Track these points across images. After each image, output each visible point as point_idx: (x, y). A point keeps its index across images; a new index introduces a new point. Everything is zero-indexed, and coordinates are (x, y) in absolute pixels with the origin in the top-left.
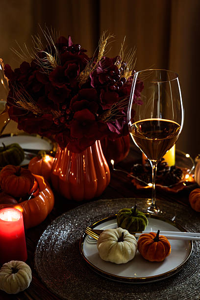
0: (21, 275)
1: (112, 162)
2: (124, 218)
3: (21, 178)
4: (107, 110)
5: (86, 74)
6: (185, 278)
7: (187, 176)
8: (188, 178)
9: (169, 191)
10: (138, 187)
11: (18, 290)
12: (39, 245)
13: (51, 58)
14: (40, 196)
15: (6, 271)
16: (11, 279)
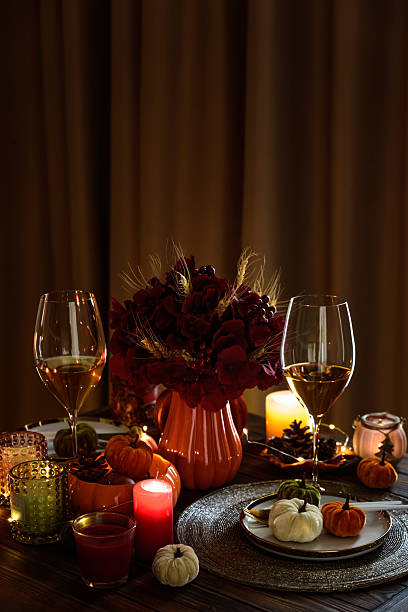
0: (189, 558)
1: (245, 431)
2: (292, 490)
3: (140, 450)
4: (261, 347)
5: (224, 303)
8: (344, 450)
9: (326, 467)
10: (283, 465)
11: (187, 581)
13: (185, 282)
14: (167, 475)
15: (167, 556)
16: (178, 564)
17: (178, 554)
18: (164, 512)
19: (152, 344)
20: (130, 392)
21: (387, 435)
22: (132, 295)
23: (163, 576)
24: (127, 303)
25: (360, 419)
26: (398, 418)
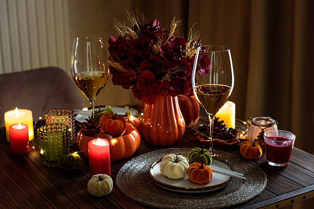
0: (105, 182)
6: (227, 194)
7: (241, 135)
10: (202, 140)
12: (121, 172)
15: (94, 179)
16: (98, 184)
17: (101, 179)
18: (101, 156)
21: (263, 130)
25: (251, 120)
26: (274, 121)
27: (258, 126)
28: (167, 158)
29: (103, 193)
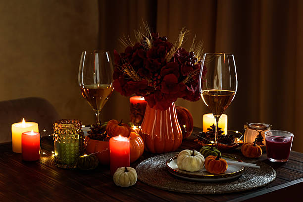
0: (131, 173)
1: (184, 126)
3: (123, 127)
5: (170, 55)
8: (238, 141)
10: (203, 145)
15: (120, 171)
16: (125, 175)
17: (126, 171)
19: (130, 72)
20: (138, 112)
21: (260, 132)
22: (124, 50)
23: (117, 181)
24: (122, 54)
25: (248, 125)
26: (268, 125)
27: (255, 129)
28: (183, 153)
29: (129, 183)
